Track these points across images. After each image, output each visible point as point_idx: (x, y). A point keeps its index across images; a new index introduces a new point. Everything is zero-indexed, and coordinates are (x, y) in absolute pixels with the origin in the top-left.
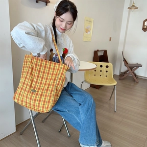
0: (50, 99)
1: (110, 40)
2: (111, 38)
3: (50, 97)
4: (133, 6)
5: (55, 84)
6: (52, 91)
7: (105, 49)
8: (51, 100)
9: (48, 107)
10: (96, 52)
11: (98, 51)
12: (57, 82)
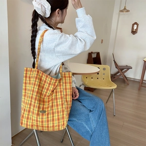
0: (63, 115)
1: (102, 42)
2: (102, 40)
3: (63, 111)
4: (125, 9)
5: (63, 95)
6: (62, 105)
7: (98, 51)
8: (65, 115)
9: (63, 124)
10: (90, 54)
11: (92, 53)
12: (65, 93)
